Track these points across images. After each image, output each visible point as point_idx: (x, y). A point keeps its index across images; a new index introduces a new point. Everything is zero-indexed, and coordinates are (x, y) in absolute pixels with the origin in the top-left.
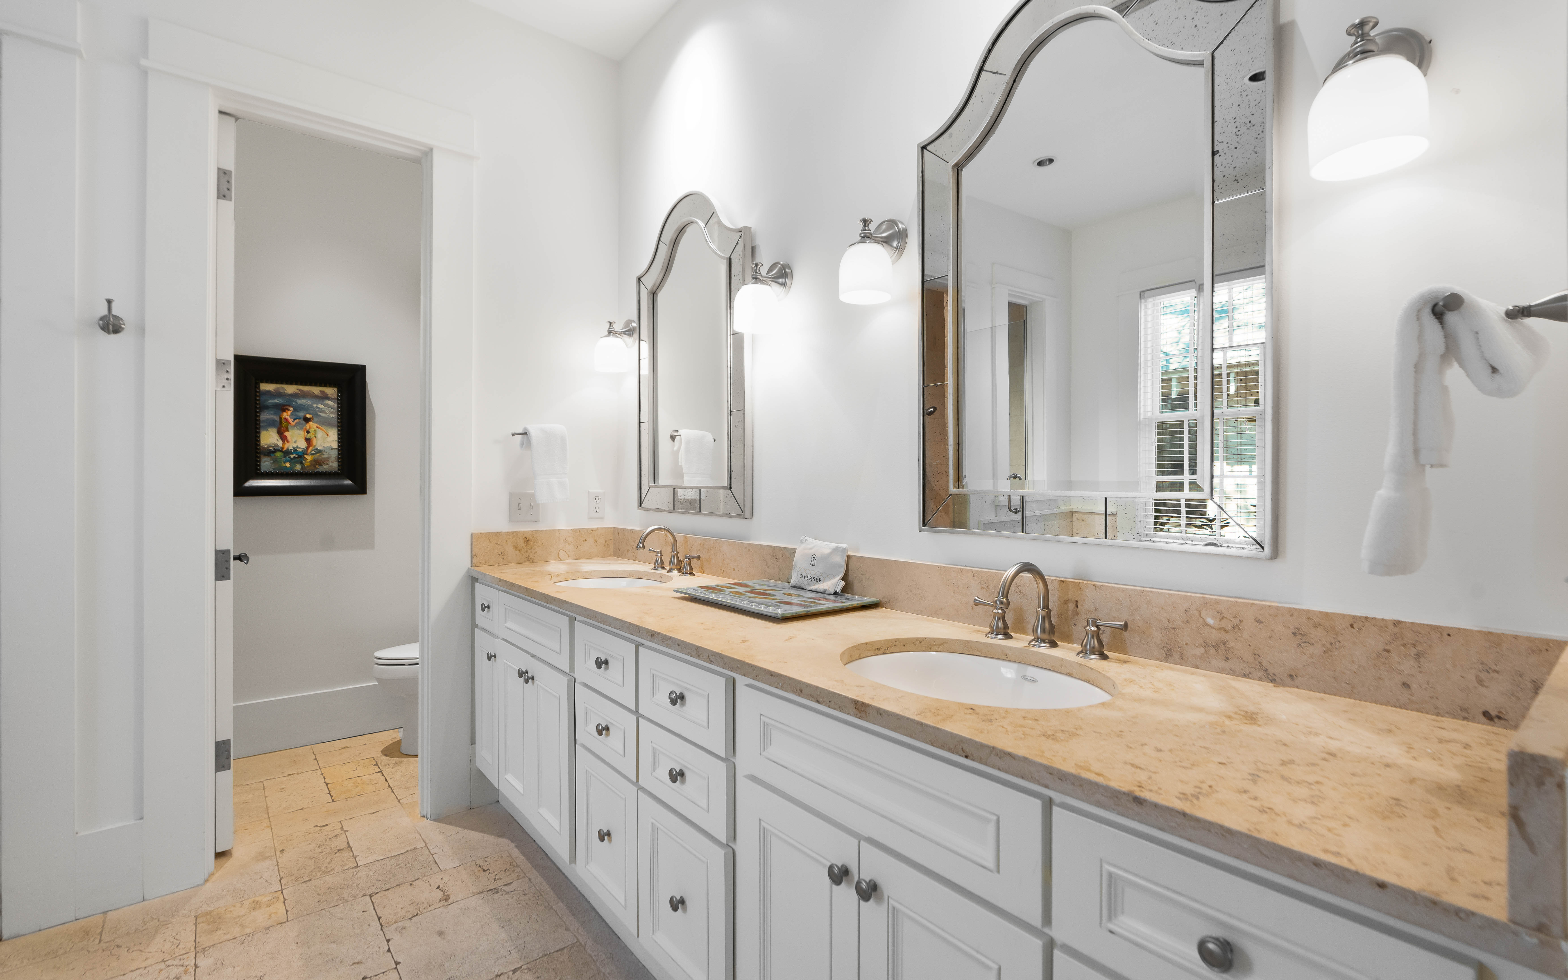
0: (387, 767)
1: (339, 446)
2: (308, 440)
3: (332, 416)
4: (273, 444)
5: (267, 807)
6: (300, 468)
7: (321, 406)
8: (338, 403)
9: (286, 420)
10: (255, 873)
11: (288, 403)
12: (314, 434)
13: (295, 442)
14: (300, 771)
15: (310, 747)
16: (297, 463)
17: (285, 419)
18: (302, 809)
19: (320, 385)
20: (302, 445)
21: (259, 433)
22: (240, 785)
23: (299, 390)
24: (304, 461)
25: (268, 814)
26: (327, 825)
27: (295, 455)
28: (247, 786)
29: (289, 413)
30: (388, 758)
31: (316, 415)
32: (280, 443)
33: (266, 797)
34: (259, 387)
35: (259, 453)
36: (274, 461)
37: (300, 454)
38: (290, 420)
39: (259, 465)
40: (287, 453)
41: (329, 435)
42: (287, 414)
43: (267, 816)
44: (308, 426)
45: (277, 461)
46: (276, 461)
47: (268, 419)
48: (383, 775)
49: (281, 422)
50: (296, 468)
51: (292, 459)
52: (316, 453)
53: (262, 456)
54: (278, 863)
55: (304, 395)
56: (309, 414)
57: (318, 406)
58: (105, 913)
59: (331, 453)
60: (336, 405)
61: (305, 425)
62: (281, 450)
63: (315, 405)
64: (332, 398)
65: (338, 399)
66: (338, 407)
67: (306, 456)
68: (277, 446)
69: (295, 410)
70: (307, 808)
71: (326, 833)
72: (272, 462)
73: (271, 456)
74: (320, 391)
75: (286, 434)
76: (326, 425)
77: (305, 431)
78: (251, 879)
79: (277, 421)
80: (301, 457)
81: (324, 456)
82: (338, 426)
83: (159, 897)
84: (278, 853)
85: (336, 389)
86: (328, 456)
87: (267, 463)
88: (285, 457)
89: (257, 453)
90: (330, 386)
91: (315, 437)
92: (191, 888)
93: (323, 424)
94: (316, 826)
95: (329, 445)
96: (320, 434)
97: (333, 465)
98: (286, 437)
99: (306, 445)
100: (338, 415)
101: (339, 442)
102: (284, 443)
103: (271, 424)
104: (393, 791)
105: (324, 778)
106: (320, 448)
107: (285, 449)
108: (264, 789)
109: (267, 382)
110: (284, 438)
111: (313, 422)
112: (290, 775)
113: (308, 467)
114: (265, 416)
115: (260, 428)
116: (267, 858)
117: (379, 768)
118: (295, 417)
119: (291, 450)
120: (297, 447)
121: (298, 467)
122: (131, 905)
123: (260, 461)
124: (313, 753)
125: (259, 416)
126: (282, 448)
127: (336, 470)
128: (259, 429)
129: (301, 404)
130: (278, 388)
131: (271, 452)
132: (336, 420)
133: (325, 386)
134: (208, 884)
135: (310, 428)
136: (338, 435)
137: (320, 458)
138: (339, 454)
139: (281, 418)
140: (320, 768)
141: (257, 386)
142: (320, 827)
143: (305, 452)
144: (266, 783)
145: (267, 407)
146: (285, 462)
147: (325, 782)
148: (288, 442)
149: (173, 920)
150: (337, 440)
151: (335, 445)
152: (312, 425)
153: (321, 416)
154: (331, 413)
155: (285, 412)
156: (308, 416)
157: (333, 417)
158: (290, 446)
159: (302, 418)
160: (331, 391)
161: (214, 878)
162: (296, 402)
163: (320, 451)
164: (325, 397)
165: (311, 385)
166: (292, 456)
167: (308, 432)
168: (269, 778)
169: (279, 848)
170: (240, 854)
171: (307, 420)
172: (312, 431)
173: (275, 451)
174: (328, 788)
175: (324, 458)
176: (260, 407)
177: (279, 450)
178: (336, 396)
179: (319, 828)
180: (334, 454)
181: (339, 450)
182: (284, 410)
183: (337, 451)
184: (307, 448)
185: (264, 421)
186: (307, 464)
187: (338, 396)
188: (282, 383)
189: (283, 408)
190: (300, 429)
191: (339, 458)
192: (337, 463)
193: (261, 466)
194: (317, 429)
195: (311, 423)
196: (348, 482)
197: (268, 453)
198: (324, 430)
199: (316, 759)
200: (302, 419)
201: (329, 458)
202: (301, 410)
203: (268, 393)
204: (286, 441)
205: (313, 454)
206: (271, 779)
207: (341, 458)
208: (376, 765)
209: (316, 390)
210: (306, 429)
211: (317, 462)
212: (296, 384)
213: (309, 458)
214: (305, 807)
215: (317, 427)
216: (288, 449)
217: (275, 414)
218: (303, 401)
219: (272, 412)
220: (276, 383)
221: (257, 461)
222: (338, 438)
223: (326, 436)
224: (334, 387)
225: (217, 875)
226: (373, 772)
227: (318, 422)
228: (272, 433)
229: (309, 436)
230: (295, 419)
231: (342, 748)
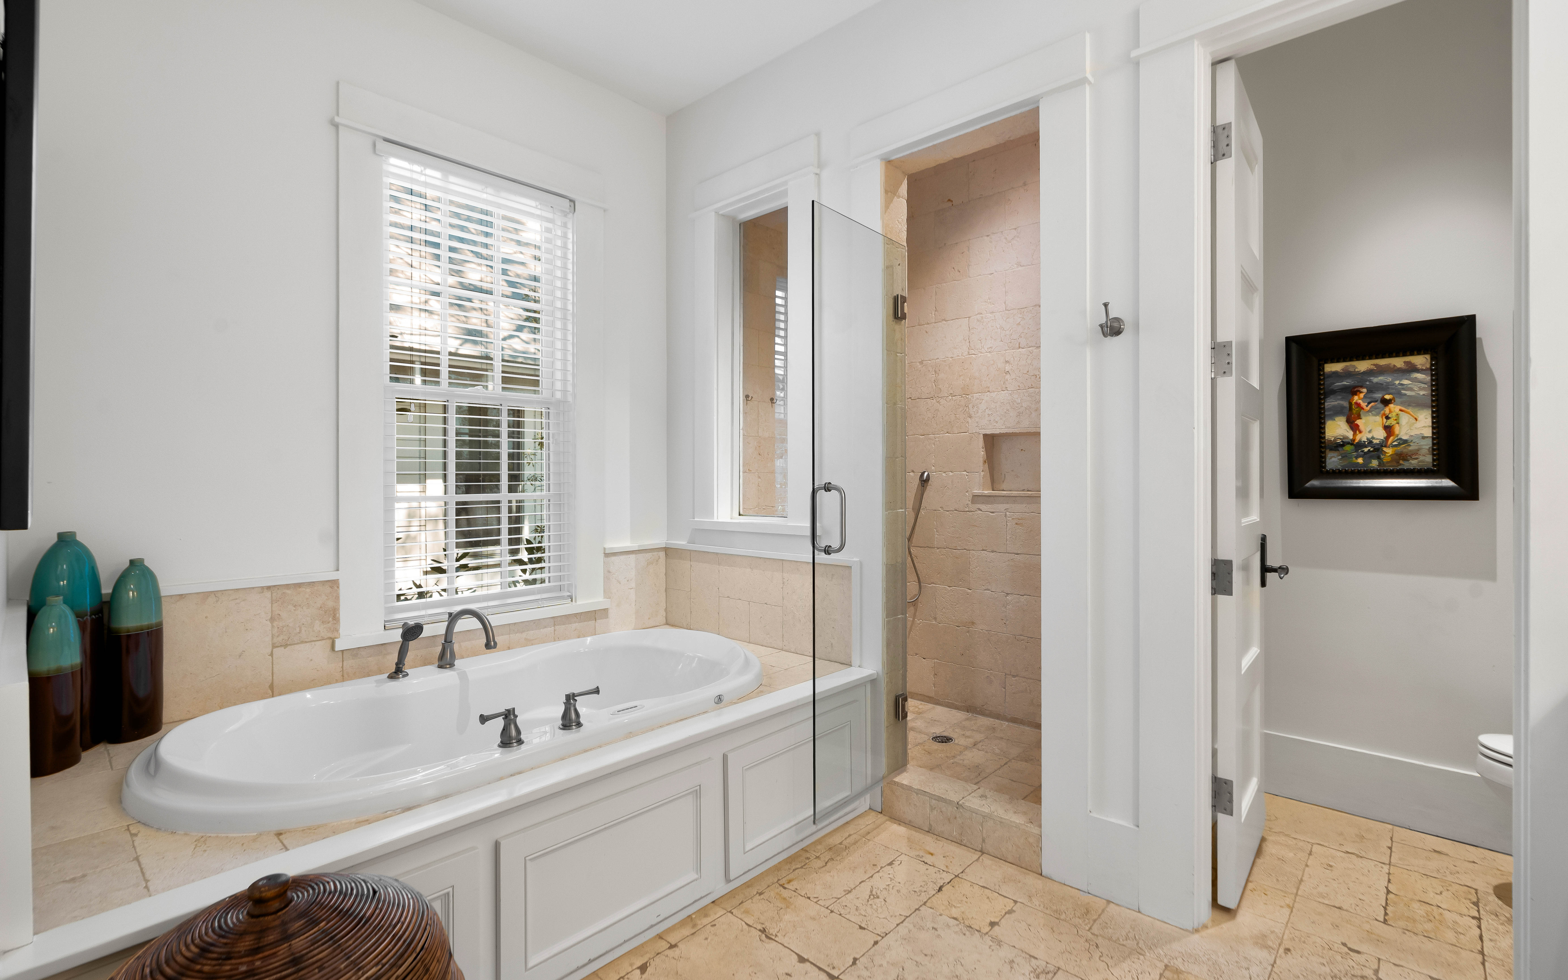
0: (1493, 917)
1: (1433, 433)
2: (1388, 429)
3: (1422, 393)
4: (1342, 436)
5: (1302, 880)
6: (1378, 464)
7: (1405, 382)
8: (1432, 375)
9: (1358, 405)
10: (1245, 958)
11: (1360, 384)
12: (1396, 420)
13: (1370, 432)
14: (1363, 854)
15: (1390, 827)
16: (1372, 457)
17: (1356, 403)
18: (1339, 908)
19: (1404, 355)
20: (1380, 434)
21: (1324, 423)
22: (1287, 835)
23: (1374, 365)
24: (1383, 455)
25: (1298, 889)
26: (1358, 952)
27: (1370, 448)
28: (1294, 840)
29: (1362, 395)
30: (1500, 902)
31: (1399, 394)
32: (1350, 434)
33: (1307, 866)
34: (1324, 368)
35: (1325, 447)
36: (1343, 457)
37: (1377, 447)
38: (1364, 405)
39: (1325, 462)
40: (1360, 445)
41: (1419, 419)
42: (1359, 397)
43: (1295, 891)
44: (1387, 410)
45: (1346, 456)
46: (1344, 456)
47: (1334, 406)
48: (1479, 927)
49: (1351, 409)
50: (1371, 465)
51: (1366, 453)
52: (1399, 444)
53: (1327, 451)
54: (1275, 962)
55: (1381, 371)
56: (1389, 394)
57: (1401, 382)
58: (1109, 902)
59: (1422, 443)
60: (1428, 378)
61: (1383, 409)
62: (1352, 443)
63: (1397, 382)
64: (1422, 370)
65: (1432, 370)
66: (1432, 380)
67: (1385, 449)
68: (1347, 438)
69: (1370, 391)
70: (1347, 911)
71: (1352, 963)
72: (1340, 457)
73: (1339, 451)
74: (1405, 362)
75: (1358, 422)
76: (1413, 407)
77: (1384, 417)
78: (1237, 962)
79: (1346, 407)
80: (1377, 450)
81: (1410, 448)
82: (1433, 407)
83: (1152, 918)
84: (1281, 951)
85: (1428, 357)
86: (1416, 448)
87: (1333, 459)
88: (1356, 451)
89: (1322, 447)
90: (1419, 353)
91: (1398, 423)
92: (1181, 928)
93: (1409, 405)
94: (1344, 944)
95: (1418, 432)
96: (1405, 419)
97: (1426, 459)
98: (1357, 426)
99: (1385, 435)
100: (1432, 391)
101: (1433, 428)
102: (1355, 434)
103: (1338, 411)
104: (1483, 964)
105: (1389, 881)
106: (1405, 438)
107: (1356, 441)
108: (1310, 854)
109: (1332, 362)
110: (1355, 428)
111: (1394, 405)
112: (1348, 852)
113: (1388, 462)
114: (1331, 403)
115: (1324, 417)
116: (1268, 948)
117: (1478, 911)
118: (1369, 400)
119: (1364, 441)
120: (1373, 438)
121: (1375, 463)
122: (1129, 909)
123: (1325, 457)
124: (1391, 839)
125: (1324, 404)
126: (1354, 440)
127: (1430, 466)
128: (1324, 419)
129: (1377, 383)
130: (1347, 366)
131: (1339, 445)
132: (1430, 397)
133: (1412, 354)
134: (1196, 936)
135: (1390, 412)
136: (1433, 418)
137: (1405, 451)
138: (1433, 444)
139: (1350, 404)
140: (1390, 864)
141: (1321, 368)
142: (1350, 949)
143: (1384, 444)
144: (1316, 848)
145: (1333, 392)
146: (1357, 458)
147: (1387, 888)
148: (1360, 432)
149: (1148, 954)
150: (1431, 425)
151: (1428, 432)
152: (1394, 408)
153: (1405, 395)
154: (1421, 389)
155: (1356, 395)
156: (1387, 397)
157: (1424, 395)
158: (1363, 437)
159: (1379, 400)
160: (1421, 360)
161: (1204, 933)
162: (1370, 381)
163: (1405, 441)
164: (1413, 369)
165: (1390, 356)
166: (1366, 450)
167: (1387, 418)
168: (1322, 843)
169: (1287, 944)
170: (1246, 919)
171: (1386, 403)
172: (1393, 415)
173: (1344, 444)
174: (1387, 899)
175: (1411, 451)
176: (1324, 393)
177: (1348, 443)
178: (1428, 366)
179: (1346, 950)
180: (1427, 444)
181: (1433, 439)
182: (1355, 393)
183: (1430, 440)
184: (1387, 438)
185: (1330, 409)
186: (1386, 459)
187: (1432, 365)
188: (1351, 360)
189: (1353, 391)
190: (1377, 414)
191: (1433, 450)
192: (1431, 456)
193: (1327, 463)
194: (1400, 412)
195: (1391, 406)
196: (1447, 483)
197: (1335, 447)
198: (1411, 413)
199: (1390, 848)
200: (1379, 402)
201: (1418, 450)
202: (1377, 391)
203: (1335, 374)
204: (1357, 432)
205: (1396, 446)
206: (1324, 846)
207: (1438, 449)
208: (1476, 904)
209: (1398, 362)
210: (1384, 414)
211: (1401, 456)
212: (1370, 358)
213: (1389, 451)
214: (1345, 908)
215: (1401, 410)
216: (1360, 441)
217: (1342, 399)
218: (1380, 378)
219: (1340, 397)
220: (1344, 361)
221: (1322, 457)
222: (1433, 423)
223: (1414, 421)
224: (1424, 353)
225: (1211, 931)
226: (1465, 911)
227: (1402, 404)
228: (1339, 423)
229: (1388, 423)
230: (1369, 403)
231: (1435, 851)
